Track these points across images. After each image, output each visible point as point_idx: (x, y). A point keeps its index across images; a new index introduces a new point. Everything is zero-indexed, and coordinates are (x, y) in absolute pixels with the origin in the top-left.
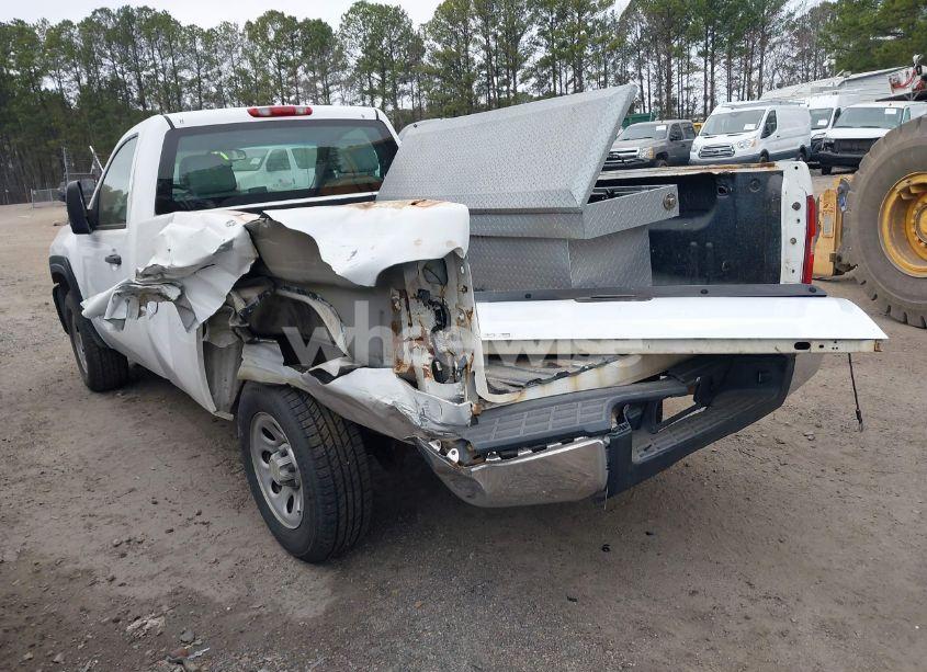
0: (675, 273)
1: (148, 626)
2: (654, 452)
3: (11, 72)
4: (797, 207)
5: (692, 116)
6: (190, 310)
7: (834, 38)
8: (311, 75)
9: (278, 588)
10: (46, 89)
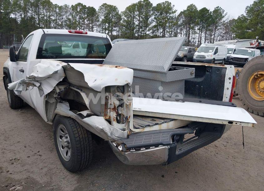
0: (191, 94)
1: (17, 189)
2: (183, 151)
3: (2, 11)
4: (230, 79)
5: (195, 46)
6: (43, 90)
7: (235, 29)
8: (89, 22)
9: (60, 180)
10: (11, 17)
